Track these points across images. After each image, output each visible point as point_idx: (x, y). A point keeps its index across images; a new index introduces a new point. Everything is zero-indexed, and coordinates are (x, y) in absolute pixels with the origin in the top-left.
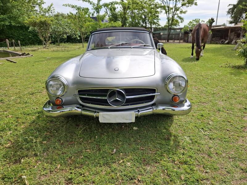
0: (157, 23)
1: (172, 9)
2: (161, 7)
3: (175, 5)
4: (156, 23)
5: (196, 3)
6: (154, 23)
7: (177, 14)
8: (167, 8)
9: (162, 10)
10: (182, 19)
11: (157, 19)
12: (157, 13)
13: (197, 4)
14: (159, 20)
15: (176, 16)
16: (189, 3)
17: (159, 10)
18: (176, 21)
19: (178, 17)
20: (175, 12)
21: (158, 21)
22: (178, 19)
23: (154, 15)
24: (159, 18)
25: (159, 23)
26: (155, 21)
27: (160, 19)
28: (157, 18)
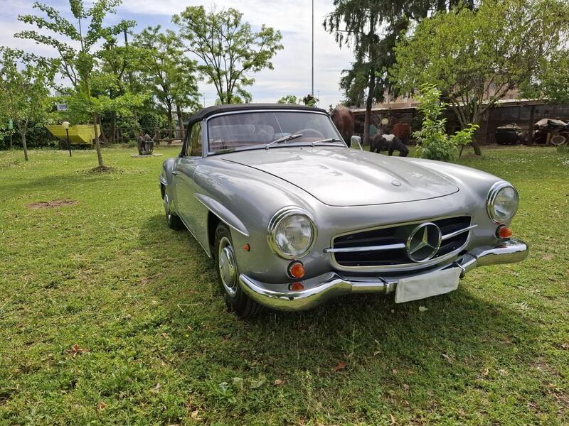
0: (196, 102)
1: (225, 73)
2: (201, 68)
3: (231, 67)
4: (194, 103)
5: (270, 64)
6: (188, 103)
7: (238, 86)
8: (214, 72)
9: (203, 76)
10: (249, 97)
11: (194, 94)
12: (194, 80)
13: (273, 66)
14: (199, 97)
15: (235, 89)
16: (257, 64)
17: (196, 74)
18: (235, 99)
19: (240, 91)
20: (233, 80)
21: (196, 99)
22: (239, 95)
23: (187, 84)
24: (199, 92)
25: (199, 103)
26: (190, 98)
27: (200, 95)
28: (194, 91)
